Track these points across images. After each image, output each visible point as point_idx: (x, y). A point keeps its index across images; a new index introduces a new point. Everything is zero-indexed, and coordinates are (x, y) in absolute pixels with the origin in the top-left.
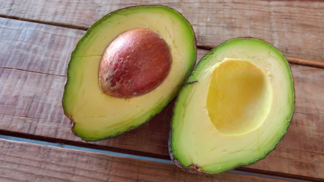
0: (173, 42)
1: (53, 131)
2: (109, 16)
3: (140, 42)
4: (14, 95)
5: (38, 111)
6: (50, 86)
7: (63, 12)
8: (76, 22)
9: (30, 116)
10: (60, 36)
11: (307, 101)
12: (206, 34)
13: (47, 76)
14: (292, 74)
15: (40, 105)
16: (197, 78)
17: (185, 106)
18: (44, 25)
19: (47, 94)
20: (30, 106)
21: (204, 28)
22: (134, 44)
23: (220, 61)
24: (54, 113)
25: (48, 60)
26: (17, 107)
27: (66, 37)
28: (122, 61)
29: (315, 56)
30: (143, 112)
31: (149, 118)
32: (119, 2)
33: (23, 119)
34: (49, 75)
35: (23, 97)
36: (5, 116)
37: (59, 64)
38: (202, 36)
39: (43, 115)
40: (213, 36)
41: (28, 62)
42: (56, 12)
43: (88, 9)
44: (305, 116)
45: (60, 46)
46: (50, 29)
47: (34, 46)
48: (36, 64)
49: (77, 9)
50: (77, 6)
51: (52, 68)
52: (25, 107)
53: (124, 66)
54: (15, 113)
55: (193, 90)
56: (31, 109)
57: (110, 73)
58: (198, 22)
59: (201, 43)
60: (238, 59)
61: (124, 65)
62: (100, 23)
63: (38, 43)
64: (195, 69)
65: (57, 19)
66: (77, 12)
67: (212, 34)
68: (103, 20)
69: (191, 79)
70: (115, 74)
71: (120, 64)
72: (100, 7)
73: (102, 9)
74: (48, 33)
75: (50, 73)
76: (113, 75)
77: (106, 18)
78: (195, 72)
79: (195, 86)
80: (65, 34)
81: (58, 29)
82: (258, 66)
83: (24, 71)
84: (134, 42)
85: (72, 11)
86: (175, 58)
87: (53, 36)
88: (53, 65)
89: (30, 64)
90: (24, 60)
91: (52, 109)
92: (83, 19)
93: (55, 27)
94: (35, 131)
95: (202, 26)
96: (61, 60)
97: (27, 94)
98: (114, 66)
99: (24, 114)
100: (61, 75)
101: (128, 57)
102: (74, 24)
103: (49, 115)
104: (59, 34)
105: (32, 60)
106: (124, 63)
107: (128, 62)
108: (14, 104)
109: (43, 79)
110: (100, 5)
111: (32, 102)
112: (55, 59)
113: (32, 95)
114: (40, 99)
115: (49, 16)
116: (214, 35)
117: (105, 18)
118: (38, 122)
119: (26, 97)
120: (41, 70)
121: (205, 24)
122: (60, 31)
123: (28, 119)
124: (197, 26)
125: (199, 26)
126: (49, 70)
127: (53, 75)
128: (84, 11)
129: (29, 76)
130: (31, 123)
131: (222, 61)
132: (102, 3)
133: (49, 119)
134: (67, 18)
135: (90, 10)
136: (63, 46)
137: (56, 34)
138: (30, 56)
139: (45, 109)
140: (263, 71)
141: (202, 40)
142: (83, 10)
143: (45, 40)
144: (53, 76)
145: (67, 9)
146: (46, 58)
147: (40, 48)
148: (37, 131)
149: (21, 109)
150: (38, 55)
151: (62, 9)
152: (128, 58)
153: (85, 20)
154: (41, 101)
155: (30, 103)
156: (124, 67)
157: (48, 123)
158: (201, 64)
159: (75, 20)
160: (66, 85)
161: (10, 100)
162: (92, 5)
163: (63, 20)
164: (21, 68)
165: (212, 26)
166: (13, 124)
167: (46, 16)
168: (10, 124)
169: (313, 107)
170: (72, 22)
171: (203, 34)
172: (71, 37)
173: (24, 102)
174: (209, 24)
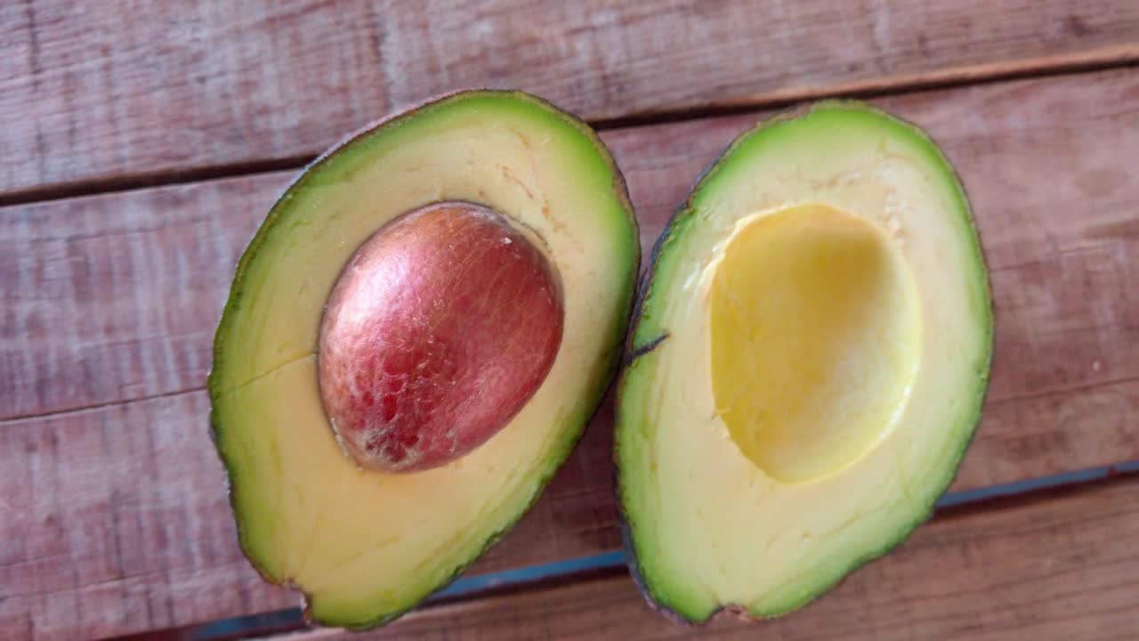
0: (546, 211)
1: (229, 595)
2: (290, 202)
3: (443, 298)
4: (41, 517)
5: (150, 545)
6: (151, 444)
7: (66, 128)
8: (135, 158)
9: (133, 572)
10: (101, 234)
11: (1016, 218)
12: (630, 61)
13: (125, 410)
14: (970, 203)
15: (146, 523)
16: (664, 324)
17: (647, 430)
18: (20, 209)
19: (155, 476)
20: (118, 539)
21: (615, 35)
22: (426, 313)
23: (725, 234)
24: (206, 534)
25: (98, 347)
26: (75, 555)
27: (121, 231)
28: (405, 384)
29: (1022, 37)
30: (517, 480)
31: (539, 490)
32: (261, 15)
33: (113, 591)
34: (131, 404)
35: (78, 512)
36: (51, 599)
37: (146, 353)
38: (617, 75)
39: (172, 553)
40: (656, 61)
41: (32, 380)
42: (40, 137)
43: (156, 82)
44: (1015, 275)
45: (117, 278)
46: (46, 219)
47: (24, 309)
48: (62, 379)
49: (117, 97)
50: (109, 84)
51: (128, 377)
52: (101, 546)
53: (419, 400)
54: (76, 579)
55: (661, 370)
56: (125, 545)
57: (376, 430)
58: (587, 14)
59: (621, 104)
60: (784, 207)
61: (418, 397)
62: (265, 239)
63: (32, 294)
64: (649, 293)
65: (58, 170)
66: (121, 109)
67: (649, 54)
68: (271, 227)
69: (644, 334)
70: (395, 429)
71: (402, 394)
72: (197, 58)
73: (210, 66)
74: (50, 239)
75: (130, 395)
76: (387, 433)
77: (280, 214)
78: (651, 305)
79: (663, 353)
80: (114, 223)
81: (80, 208)
82: (853, 212)
83: (35, 419)
84: (425, 305)
85: (99, 112)
86: (567, 267)
87: (74, 244)
88: (126, 364)
89: (41, 386)
90: (12, 377)
91: (196, 523)
92: (156, 133)
93: (64, 204)
94: (171, 614)
95: (604, 27)
96: (144, 333)
97: (85, 499)
98: (382, 405)
99: (109, 570)
100: (170, 390)
101: (421, 366)
102: (131, 167)
103: (195, 548)
104: (91, 228)
105: (42, 369)
106: (414, 390)
107: (426, 382)
108: (59, 548)
109: (115, 425)
110: (195, 48)
111: (116, 520)
112: (124, 337)
113: (103, 495)
114: (137, 503)
115: (20, 163)
116: (658, 55)
117: (275, 215)
118: (167, 580)
119: (88, 511)
120: (91, 394)
121: (612, 17)
122: (91, 216)
123: (128, 581)
124: (588, 34)
125: (594, 29)
126: (121, 386)
127: (144, 398)
128: (143, 98)
129: (61, 434)
130: (147, 592)
131: (730, 232)
132: (198, 40)
133: (198, 560)
134: (92, 151)
135: (165, 85)
136: (128, 273)
137: (80, 232)
138: (28, 357)
139: (170, 530)
140: (875, 225)
141: (621, 89)
142: (137, 95)
143: (51, 271)
144: (144, 402)
145: (73, 109)
146: (89, 344)
147: (48, 309)
148: (178, 612)
149: (91, 557)
150: (53, 341)
151: (59, 117)
152: (424, 370)
153: (163, 137)
154: (144, 508)
155: (110, 525)
156: (420, 404)
157: (203, 575)
158: (665, 267)
159: (126, 152)
160: (231, 495)
161: (39, 540)
162: (163, 58)
163: (83, 167)
164: (17, 410)
165: (641, 18)
166: (90, 617)
167: (9, 164)
168: (80, 617)
169: (1036, 233)
170: (120, 160)
171: (619, 64)
172: (141, 230)
173: (89, 531)
174: (627, 12)
